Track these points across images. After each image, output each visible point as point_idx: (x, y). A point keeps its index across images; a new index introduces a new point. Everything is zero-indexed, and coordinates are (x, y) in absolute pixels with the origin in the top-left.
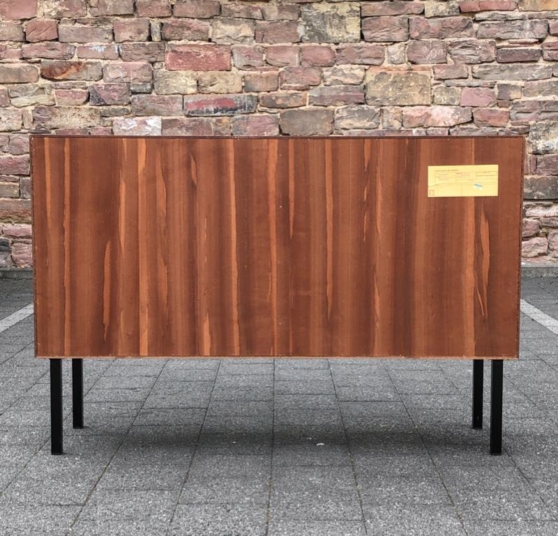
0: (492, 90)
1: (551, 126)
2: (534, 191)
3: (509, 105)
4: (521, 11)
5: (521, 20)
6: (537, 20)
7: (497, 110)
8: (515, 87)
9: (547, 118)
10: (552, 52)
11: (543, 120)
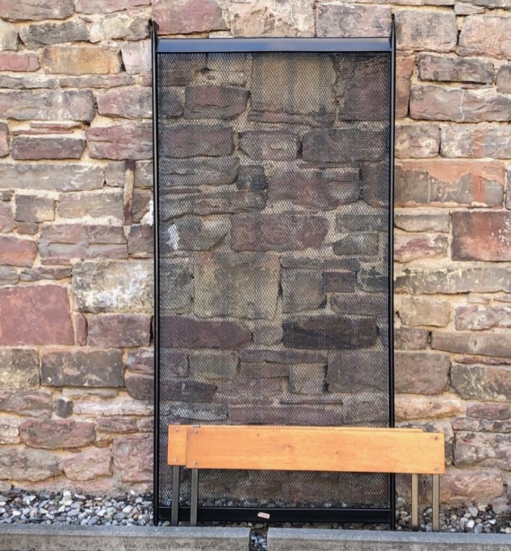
0: (6, 205)
1: (105, 267)
2: (83, 374)
3: (36, 230)
4: (47, 73)
5: (48, 88)
6: (74, 89)
7: (17, 239)
8: (42, 202)
9: (98, 255)
10: (102, 144)
11: (93, 257)
